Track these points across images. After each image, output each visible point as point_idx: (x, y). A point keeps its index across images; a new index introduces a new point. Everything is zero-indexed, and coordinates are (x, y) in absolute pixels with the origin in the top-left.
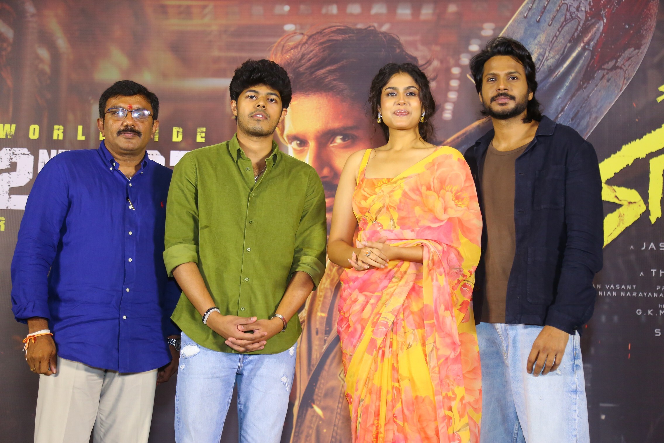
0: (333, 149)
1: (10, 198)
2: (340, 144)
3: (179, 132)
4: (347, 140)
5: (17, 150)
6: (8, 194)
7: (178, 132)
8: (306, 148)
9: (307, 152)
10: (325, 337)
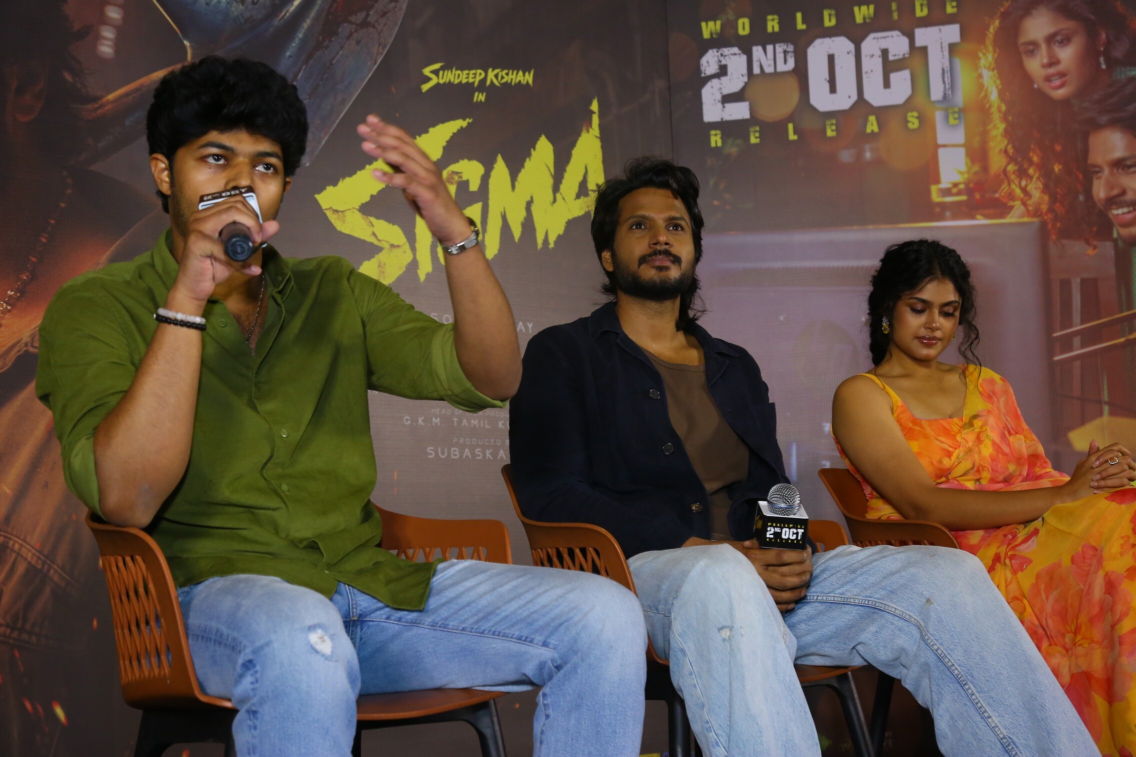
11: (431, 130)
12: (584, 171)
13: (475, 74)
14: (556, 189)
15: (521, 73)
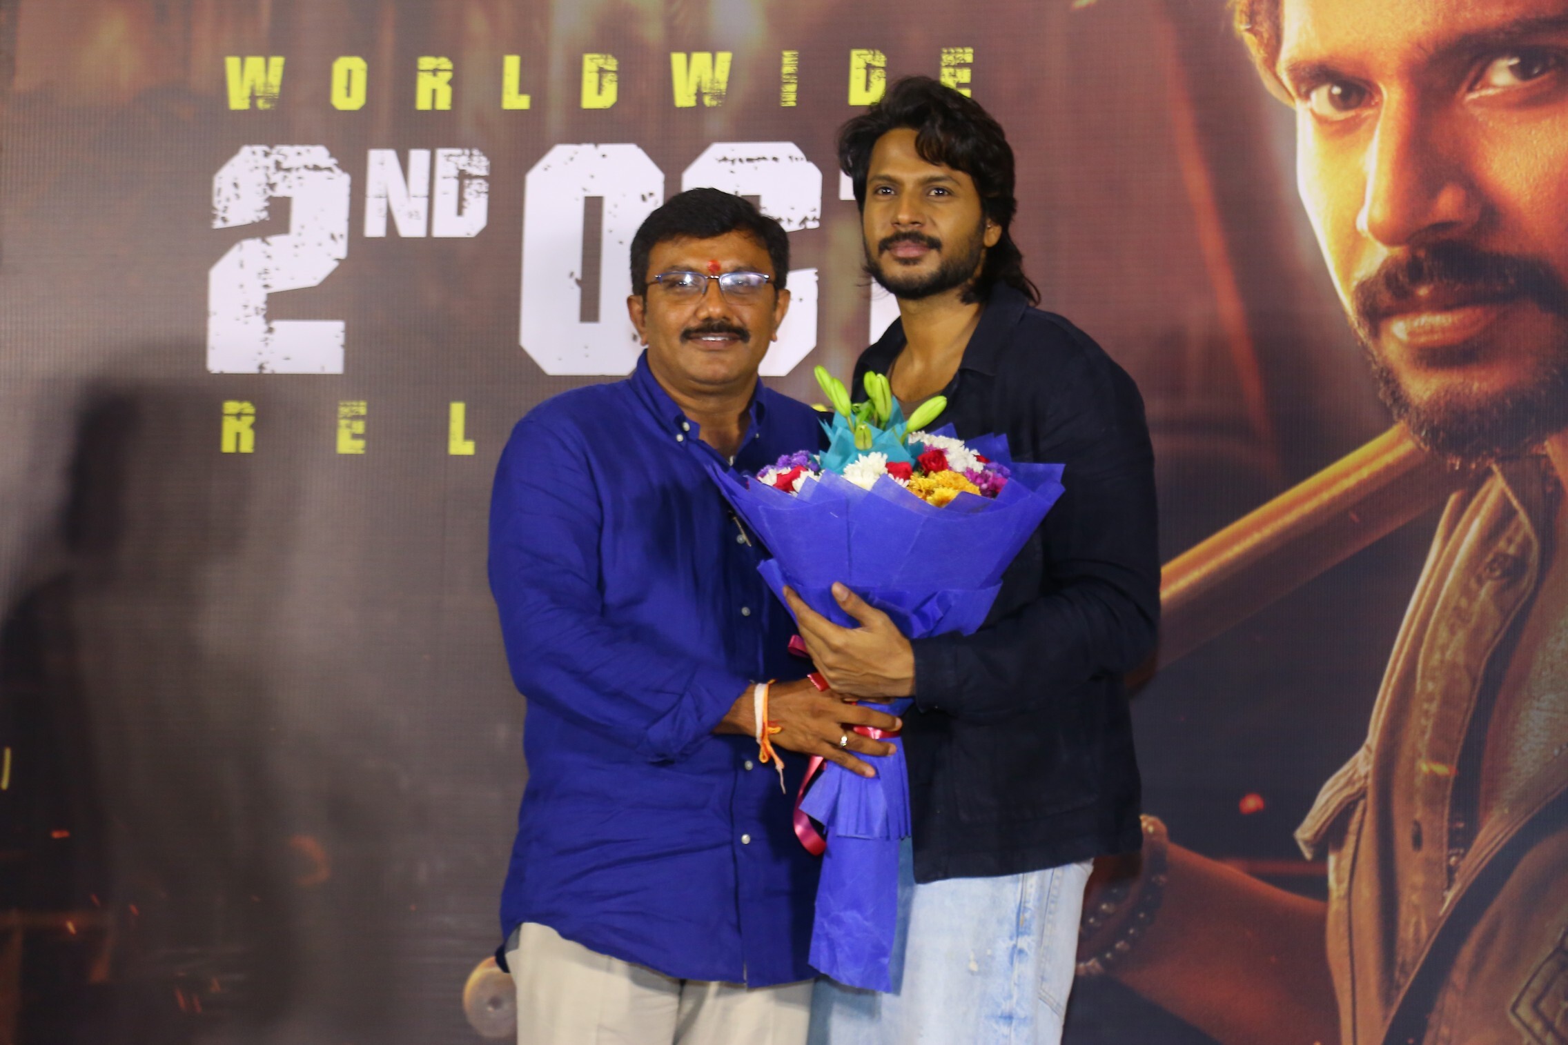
0: (1477, 112)
1: (270, 330)
2: (1508, 91)
3: (874, 67)
4: (1536, 71)
5: (291, 154)
6: (265, 316)
7: (869, 67)
8: (1367, 112)
9: (1371, 130)
10: (1449, 857)
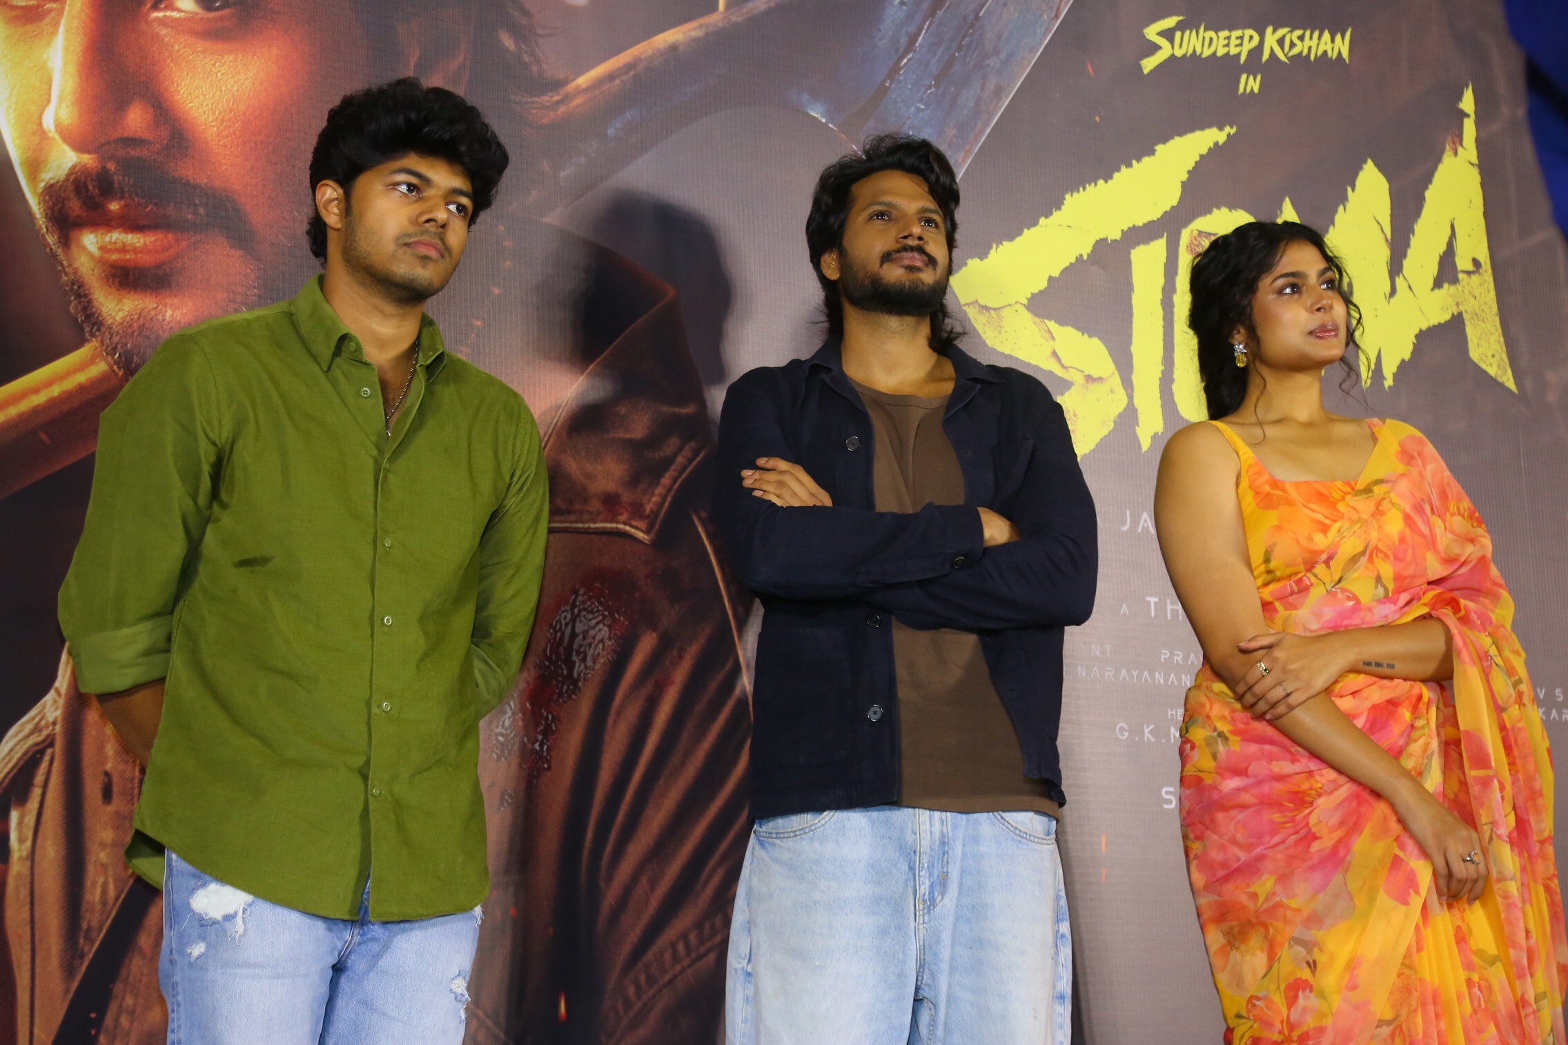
0: (164, 31)
4: (218, 5)
9: (55, 25)
11: (1160, 148)
12: (1449, 232)
13: (1241, 38)
14: (1395, 268)
15: (1326, 35)
